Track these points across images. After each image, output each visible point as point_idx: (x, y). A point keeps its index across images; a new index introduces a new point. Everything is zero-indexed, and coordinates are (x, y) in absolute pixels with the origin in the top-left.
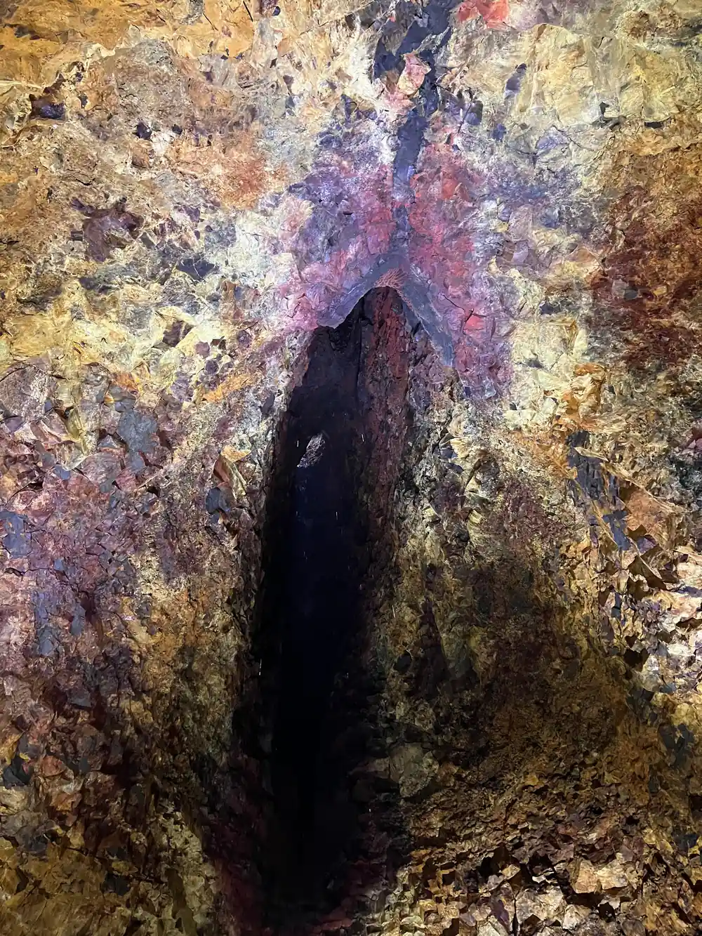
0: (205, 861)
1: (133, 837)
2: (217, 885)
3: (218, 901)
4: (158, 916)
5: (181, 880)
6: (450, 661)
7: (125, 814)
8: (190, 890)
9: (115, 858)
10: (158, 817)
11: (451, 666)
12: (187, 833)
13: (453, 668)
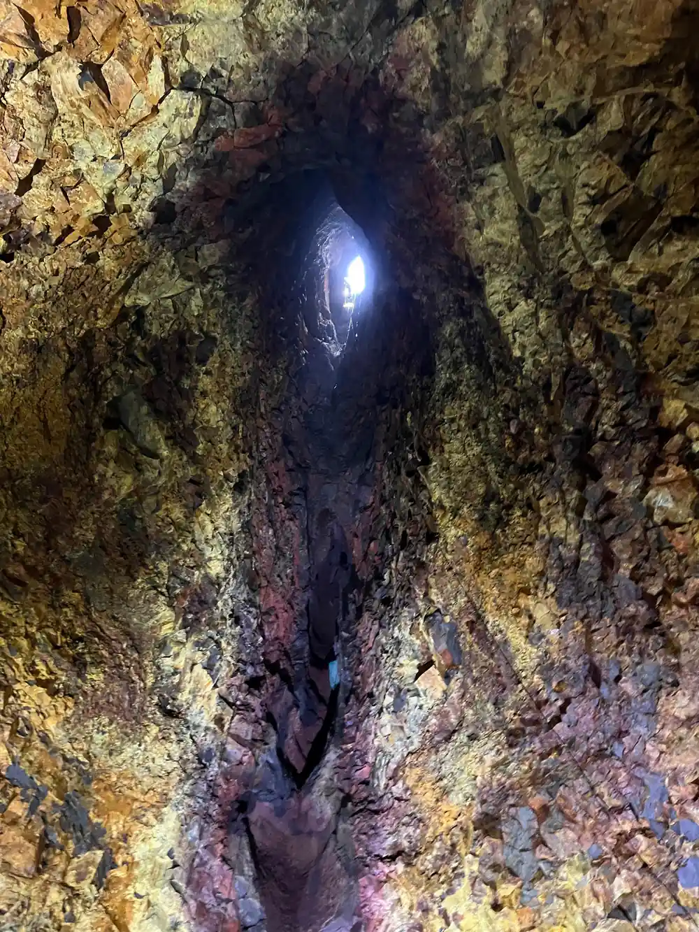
0: (481, 270)
1: (589, 347)
2: (462, 213)
3: (463, 191)
4: (568, 227)
5: (522, 241)
6: (148, 414)
7: (596, 393)
8: (510, 226)
9: (622, 343)
10: (549, 362)
11: (145, 409)
12: (508, 321)
13: (141, 405)
